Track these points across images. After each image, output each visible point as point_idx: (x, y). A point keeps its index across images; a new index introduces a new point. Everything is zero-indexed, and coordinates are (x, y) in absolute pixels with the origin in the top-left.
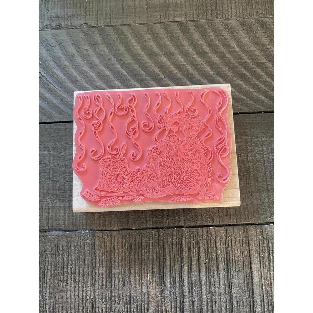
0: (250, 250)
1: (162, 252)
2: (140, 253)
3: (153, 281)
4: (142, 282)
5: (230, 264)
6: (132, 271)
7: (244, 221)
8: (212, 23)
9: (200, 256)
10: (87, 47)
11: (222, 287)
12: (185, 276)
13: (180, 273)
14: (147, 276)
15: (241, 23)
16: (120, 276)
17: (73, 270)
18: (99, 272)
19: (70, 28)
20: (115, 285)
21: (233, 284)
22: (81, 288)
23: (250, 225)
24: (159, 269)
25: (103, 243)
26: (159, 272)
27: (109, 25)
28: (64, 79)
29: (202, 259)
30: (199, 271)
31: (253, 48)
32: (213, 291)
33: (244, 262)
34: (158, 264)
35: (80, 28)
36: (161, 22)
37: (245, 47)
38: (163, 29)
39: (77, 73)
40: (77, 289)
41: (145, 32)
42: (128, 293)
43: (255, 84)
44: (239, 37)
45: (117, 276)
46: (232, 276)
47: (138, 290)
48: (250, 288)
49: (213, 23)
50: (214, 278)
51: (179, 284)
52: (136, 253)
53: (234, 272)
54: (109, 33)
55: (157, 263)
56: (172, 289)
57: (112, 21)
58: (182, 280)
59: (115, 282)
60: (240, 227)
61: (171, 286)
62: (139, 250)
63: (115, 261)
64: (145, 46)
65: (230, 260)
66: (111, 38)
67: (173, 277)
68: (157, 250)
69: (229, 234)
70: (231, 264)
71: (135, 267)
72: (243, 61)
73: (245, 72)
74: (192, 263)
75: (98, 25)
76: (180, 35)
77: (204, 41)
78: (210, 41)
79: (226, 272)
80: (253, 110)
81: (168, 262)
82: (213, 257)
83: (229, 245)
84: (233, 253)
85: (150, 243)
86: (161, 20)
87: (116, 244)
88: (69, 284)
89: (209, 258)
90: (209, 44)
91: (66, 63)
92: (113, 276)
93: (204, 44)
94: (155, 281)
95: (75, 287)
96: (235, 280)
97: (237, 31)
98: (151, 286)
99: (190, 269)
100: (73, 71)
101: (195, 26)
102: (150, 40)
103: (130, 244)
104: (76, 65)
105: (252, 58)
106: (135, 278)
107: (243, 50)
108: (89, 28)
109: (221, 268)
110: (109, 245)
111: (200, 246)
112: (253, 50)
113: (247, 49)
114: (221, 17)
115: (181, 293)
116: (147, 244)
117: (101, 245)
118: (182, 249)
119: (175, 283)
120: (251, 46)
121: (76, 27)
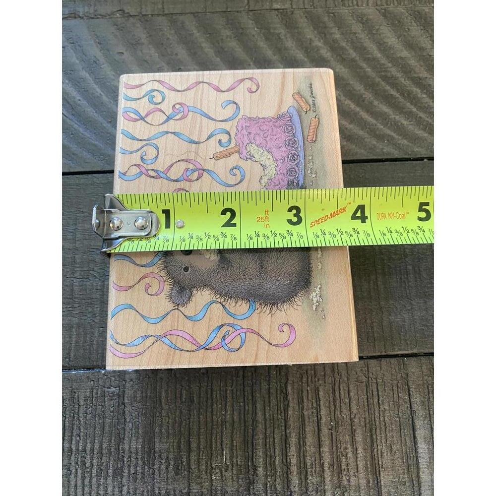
0: (412, 404)
1: (250, 409)
2: (209, 410)
3: (232, 465)
4: (213, 466)
5: (376, 430)
6: (194, 445)
7: (399, 350)
8: (336, 14)
9: (320, 414)
10: (121, 49)
11: (362, 474)
12: (292, 453)
13: (284, 448)
14: (222, 454)
15: (384, 15)
16: (171, 455)
17: (81, 444)
18: (130, 448)
19: (93, 18)
20: (159, 472)
21: (382, 468)
22: (94, 480)
23: (410, 356)
24: (244, 440)
25: (140, 392)
26: (245, 446)
27: (161, 13)
28: (79, 100)
29: (324, 420)
30: (319, 445)
31: (405, 54)
32: (345, 483)
33: (402, 427)
34: (242, 431)
35: (111, 18)
36: (250, 9)
37: (392, 52)
38: (254, 22)
39: (102, 91)
40: (87, 481)
41: (222, 25)
42: (184, 489)
43: (411, 112)
44: (382, 35)
45: (164, 455)
46: (379, 452)
47: (205, 482)
48: (414, 476)
49: (338, 13)
50: (346, 456)
51: (282, 469)
52: (201, 410)
53: (384, 445)
54: (160, 26)
55: (240, 430)
56: (269, 480)
57: (165, 7)
58: (287, 463)
59: (160, 468)
60: (393, 360)
61: (267, 473)
62: (207, 405)
63: (161, 426)
64: (222, 48)
65: (375, 423)
66: (163, 34)
67: (271, 457)
68: (240, 405)
69: (372, 374)
70: (378, 430)
71: (199, 438)
72: (389, 75)
73: (393, 92)
74: (306, 430)
75: (141, 13)
76: (282, 31)
77: (322, 41)
78: (332, 42)
79: (369, 445)
80: (409, 155)
81: (260, 426)
82: (345, 416)
83: (373, 394)
84: (382, 409)
85: (228, 392)
86: (249, 7)
87: (163, 394)
88: (74, 471)
89: (336, 420)
90: (330, 47)
91: (84, 74)
92: (157, 455)
93: (323, 45)
94: (237, 465)
95: (83, 478)
96: (386, 460)
97: (377, 27)
98: (227, 474)
99: (301, 440)
100: (95, 86)
101: (306, 17)
102: (231, 38)
103: (191, 394)
104: (102, 77)
105: (404, 69)
106: (199, 459)
107: (388, 57)
108: (126, 18)
109: (359, 438)
110: (150, 396)
111: (321, 397)
112: (405, 58)
113: (394, 56)
114: (351, 4)
115: (286, 487)
116: (222, 393)
117: (135, 397)
118: (286, 403)
119: (275, 468)
120: (402, 50)
121: (103, 16)
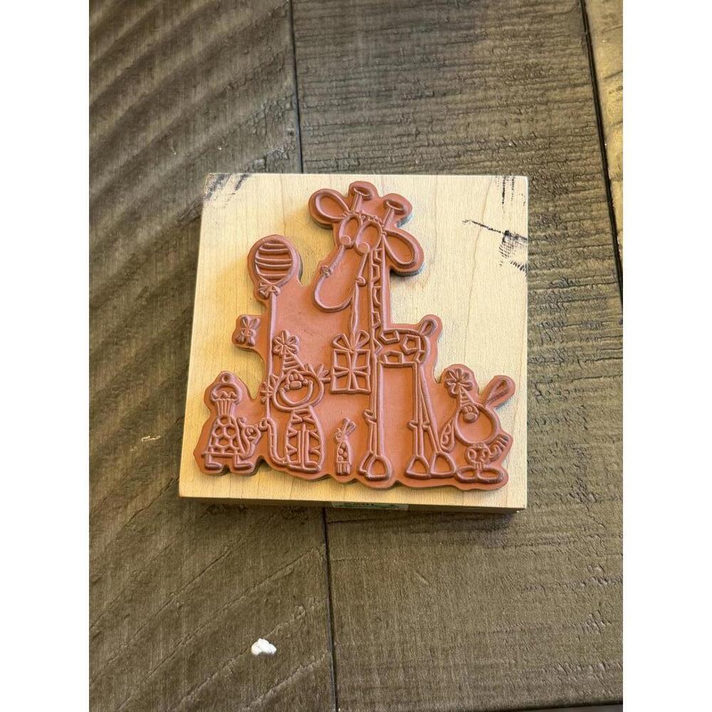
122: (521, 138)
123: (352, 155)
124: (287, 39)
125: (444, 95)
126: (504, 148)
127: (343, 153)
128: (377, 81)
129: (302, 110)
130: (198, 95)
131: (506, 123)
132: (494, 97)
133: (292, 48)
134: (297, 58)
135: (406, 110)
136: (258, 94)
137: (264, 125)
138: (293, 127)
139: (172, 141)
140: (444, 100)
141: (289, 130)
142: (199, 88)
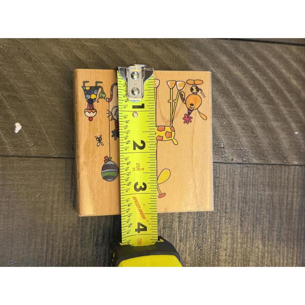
15: (284, 157)
37: (283, 126)
44: (289, 141)
122: (219, 255)
123: (220, 184)
124: (273, 162)
125: (241, 226)
126: (215, 248)
127: (221, 180)
128: (250, 198)
129: (242, 165)
130: (254, 122)
131: (226, 250)
132: (238, 246)
133: (269, 164)
134: (264, 165)
135: (237, 209)
136: (251, 148)
137: (238, 149)
138: (235, 161)
139: (236, 109)
140: (239, 225)
141: (234, 159)
142: (257, 123)
